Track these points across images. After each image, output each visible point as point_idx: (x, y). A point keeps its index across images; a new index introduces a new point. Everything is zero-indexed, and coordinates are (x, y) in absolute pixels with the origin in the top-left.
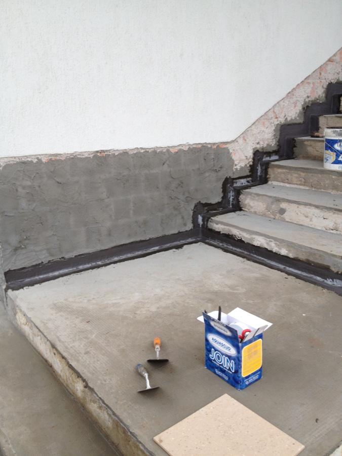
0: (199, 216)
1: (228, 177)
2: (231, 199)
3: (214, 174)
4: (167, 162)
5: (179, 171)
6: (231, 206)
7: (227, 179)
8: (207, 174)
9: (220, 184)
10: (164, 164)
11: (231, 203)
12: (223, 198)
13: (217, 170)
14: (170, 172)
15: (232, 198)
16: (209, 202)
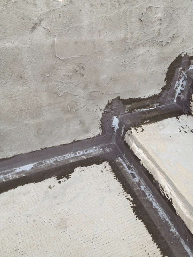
0: (115, 118)
1: (183, 55)
2: (178, 91)
3: (155, 50)
4: (44, 24)
5: (76, 43)
6: (175, 101)
7: (179, 59)
8: (141, 51)
9: (165, 67)
10: (34, 28)
11: (177, 95)
12: (164, 89)
13: (164, 43)
14: (53, 45)
15: (180, 88)
16: (137, 97)
